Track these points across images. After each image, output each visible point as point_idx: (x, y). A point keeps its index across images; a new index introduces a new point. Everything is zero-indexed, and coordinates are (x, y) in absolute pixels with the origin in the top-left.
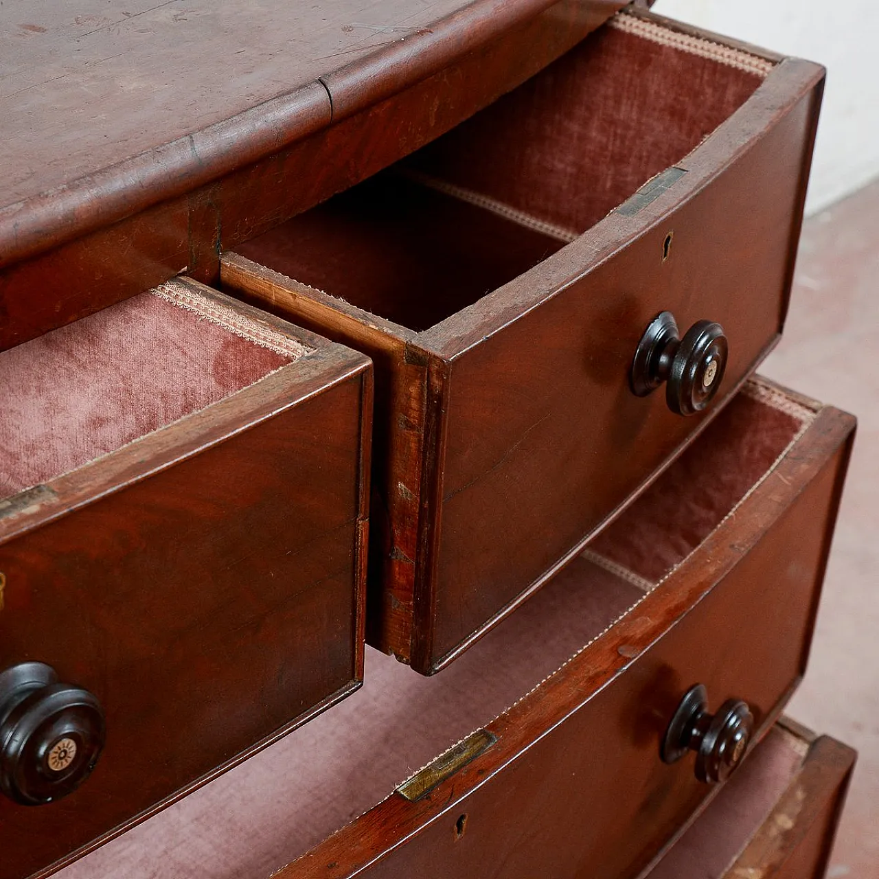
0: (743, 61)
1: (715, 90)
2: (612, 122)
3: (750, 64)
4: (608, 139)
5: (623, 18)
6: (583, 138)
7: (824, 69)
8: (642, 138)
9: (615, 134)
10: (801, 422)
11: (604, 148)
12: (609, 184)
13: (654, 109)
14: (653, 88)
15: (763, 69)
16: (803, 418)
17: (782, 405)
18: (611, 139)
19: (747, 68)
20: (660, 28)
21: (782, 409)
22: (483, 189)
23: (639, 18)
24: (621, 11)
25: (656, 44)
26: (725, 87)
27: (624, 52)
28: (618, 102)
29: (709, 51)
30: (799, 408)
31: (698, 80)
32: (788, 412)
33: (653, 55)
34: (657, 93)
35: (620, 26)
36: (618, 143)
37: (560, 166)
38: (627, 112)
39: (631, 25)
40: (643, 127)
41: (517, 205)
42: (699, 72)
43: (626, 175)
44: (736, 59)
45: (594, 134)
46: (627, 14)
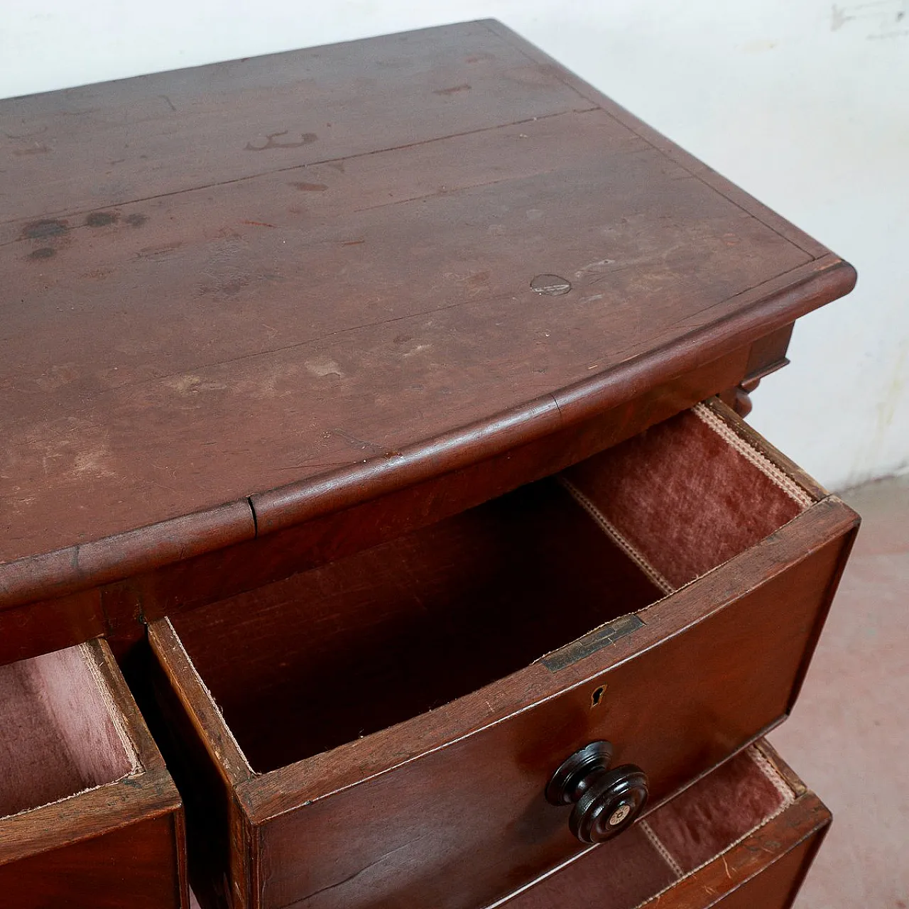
0: (788, 487)
1: (763, 499)
2: (685, 489)
3: (793, 491)
4: (680, 498)
5: (703, 408)
6: (661, 490)
7: (859, 519)
8: (703, 511)
9: (685, 498)
10: (783, 798)
11: (674, 504)
12: (675, 535)
13: (716, 492)
14: (718, 476)
15: (804, 501)
16: (785, 795)
17: (772, 776)
18: (681, 500)
19: (791, 495)
20: (729, 430)
21: (771, 779)
22: (589, 494)
23: (715, 414)
24: (703, 402)
25: (724, 441)
26: (771, 501)
27: (700, 436)
28: (690, 475)
29: (763, 465)
30: (785, 786)
31: (751, 486)
32: (775, 785)
33: (720, 449)
34: (720, 482)
35: (700, 414)
36: (686, 506)
37: (644, 504)
38: (695, 485)
39: (708, 417)
40: (706, 503)
41: (610, 519)
42: (753, 479)
43: (688, 535)
44: (783, 482)
45: (670, 491)
46: (707, 406)
